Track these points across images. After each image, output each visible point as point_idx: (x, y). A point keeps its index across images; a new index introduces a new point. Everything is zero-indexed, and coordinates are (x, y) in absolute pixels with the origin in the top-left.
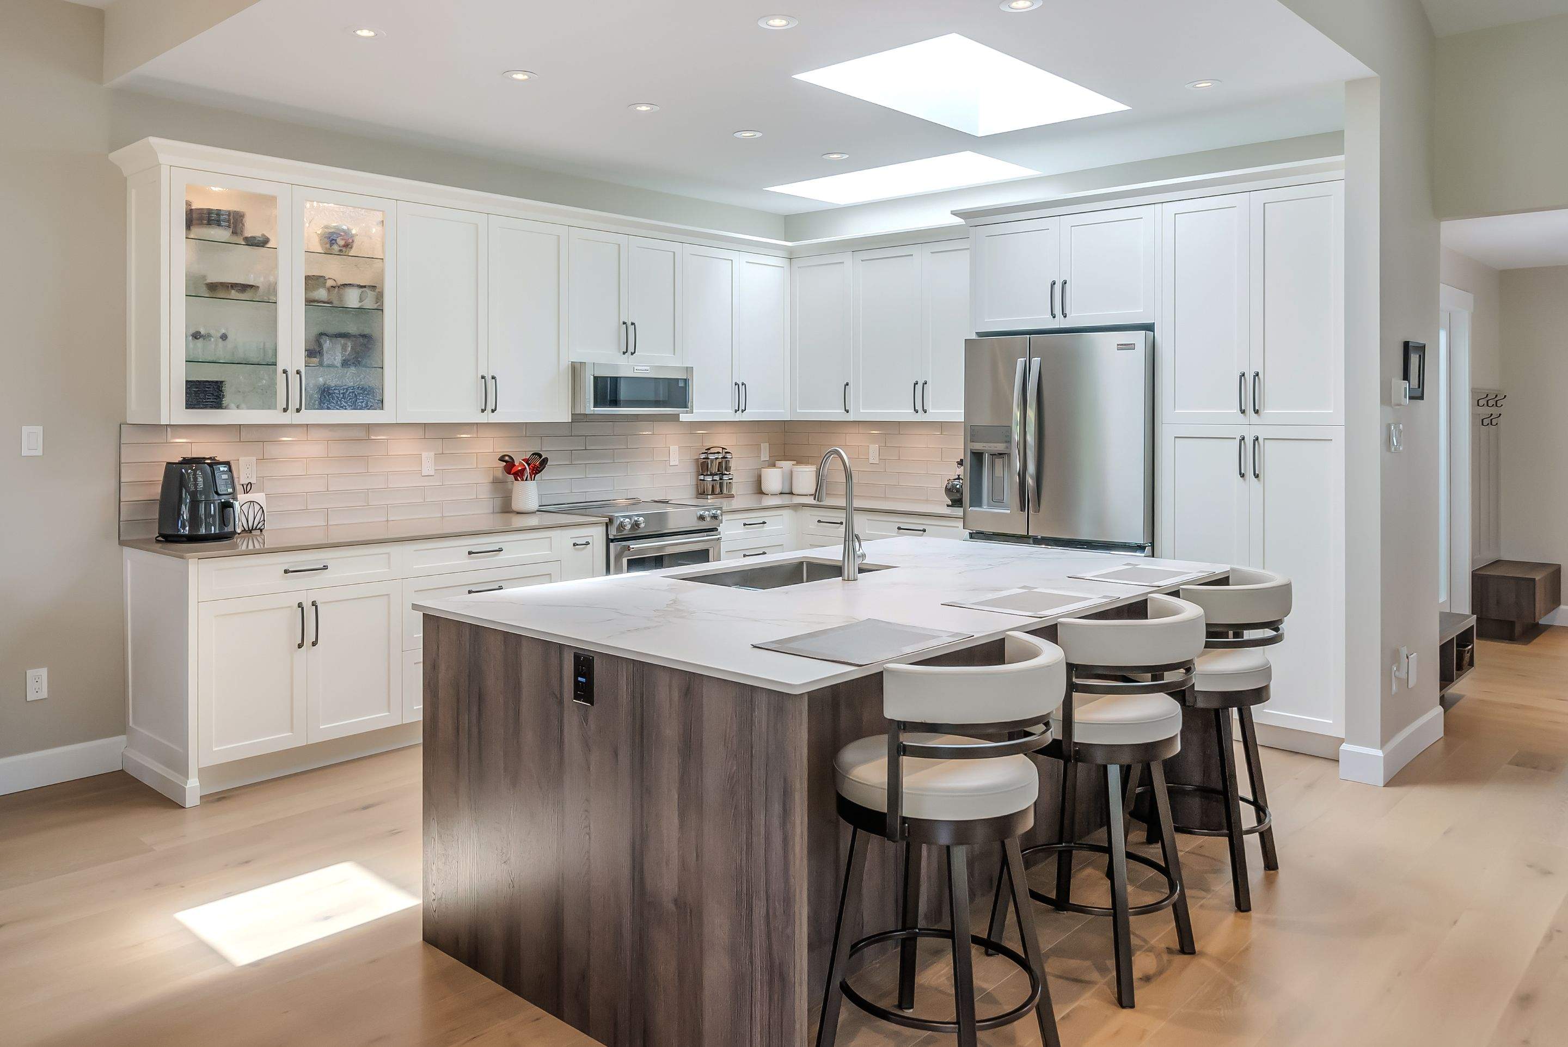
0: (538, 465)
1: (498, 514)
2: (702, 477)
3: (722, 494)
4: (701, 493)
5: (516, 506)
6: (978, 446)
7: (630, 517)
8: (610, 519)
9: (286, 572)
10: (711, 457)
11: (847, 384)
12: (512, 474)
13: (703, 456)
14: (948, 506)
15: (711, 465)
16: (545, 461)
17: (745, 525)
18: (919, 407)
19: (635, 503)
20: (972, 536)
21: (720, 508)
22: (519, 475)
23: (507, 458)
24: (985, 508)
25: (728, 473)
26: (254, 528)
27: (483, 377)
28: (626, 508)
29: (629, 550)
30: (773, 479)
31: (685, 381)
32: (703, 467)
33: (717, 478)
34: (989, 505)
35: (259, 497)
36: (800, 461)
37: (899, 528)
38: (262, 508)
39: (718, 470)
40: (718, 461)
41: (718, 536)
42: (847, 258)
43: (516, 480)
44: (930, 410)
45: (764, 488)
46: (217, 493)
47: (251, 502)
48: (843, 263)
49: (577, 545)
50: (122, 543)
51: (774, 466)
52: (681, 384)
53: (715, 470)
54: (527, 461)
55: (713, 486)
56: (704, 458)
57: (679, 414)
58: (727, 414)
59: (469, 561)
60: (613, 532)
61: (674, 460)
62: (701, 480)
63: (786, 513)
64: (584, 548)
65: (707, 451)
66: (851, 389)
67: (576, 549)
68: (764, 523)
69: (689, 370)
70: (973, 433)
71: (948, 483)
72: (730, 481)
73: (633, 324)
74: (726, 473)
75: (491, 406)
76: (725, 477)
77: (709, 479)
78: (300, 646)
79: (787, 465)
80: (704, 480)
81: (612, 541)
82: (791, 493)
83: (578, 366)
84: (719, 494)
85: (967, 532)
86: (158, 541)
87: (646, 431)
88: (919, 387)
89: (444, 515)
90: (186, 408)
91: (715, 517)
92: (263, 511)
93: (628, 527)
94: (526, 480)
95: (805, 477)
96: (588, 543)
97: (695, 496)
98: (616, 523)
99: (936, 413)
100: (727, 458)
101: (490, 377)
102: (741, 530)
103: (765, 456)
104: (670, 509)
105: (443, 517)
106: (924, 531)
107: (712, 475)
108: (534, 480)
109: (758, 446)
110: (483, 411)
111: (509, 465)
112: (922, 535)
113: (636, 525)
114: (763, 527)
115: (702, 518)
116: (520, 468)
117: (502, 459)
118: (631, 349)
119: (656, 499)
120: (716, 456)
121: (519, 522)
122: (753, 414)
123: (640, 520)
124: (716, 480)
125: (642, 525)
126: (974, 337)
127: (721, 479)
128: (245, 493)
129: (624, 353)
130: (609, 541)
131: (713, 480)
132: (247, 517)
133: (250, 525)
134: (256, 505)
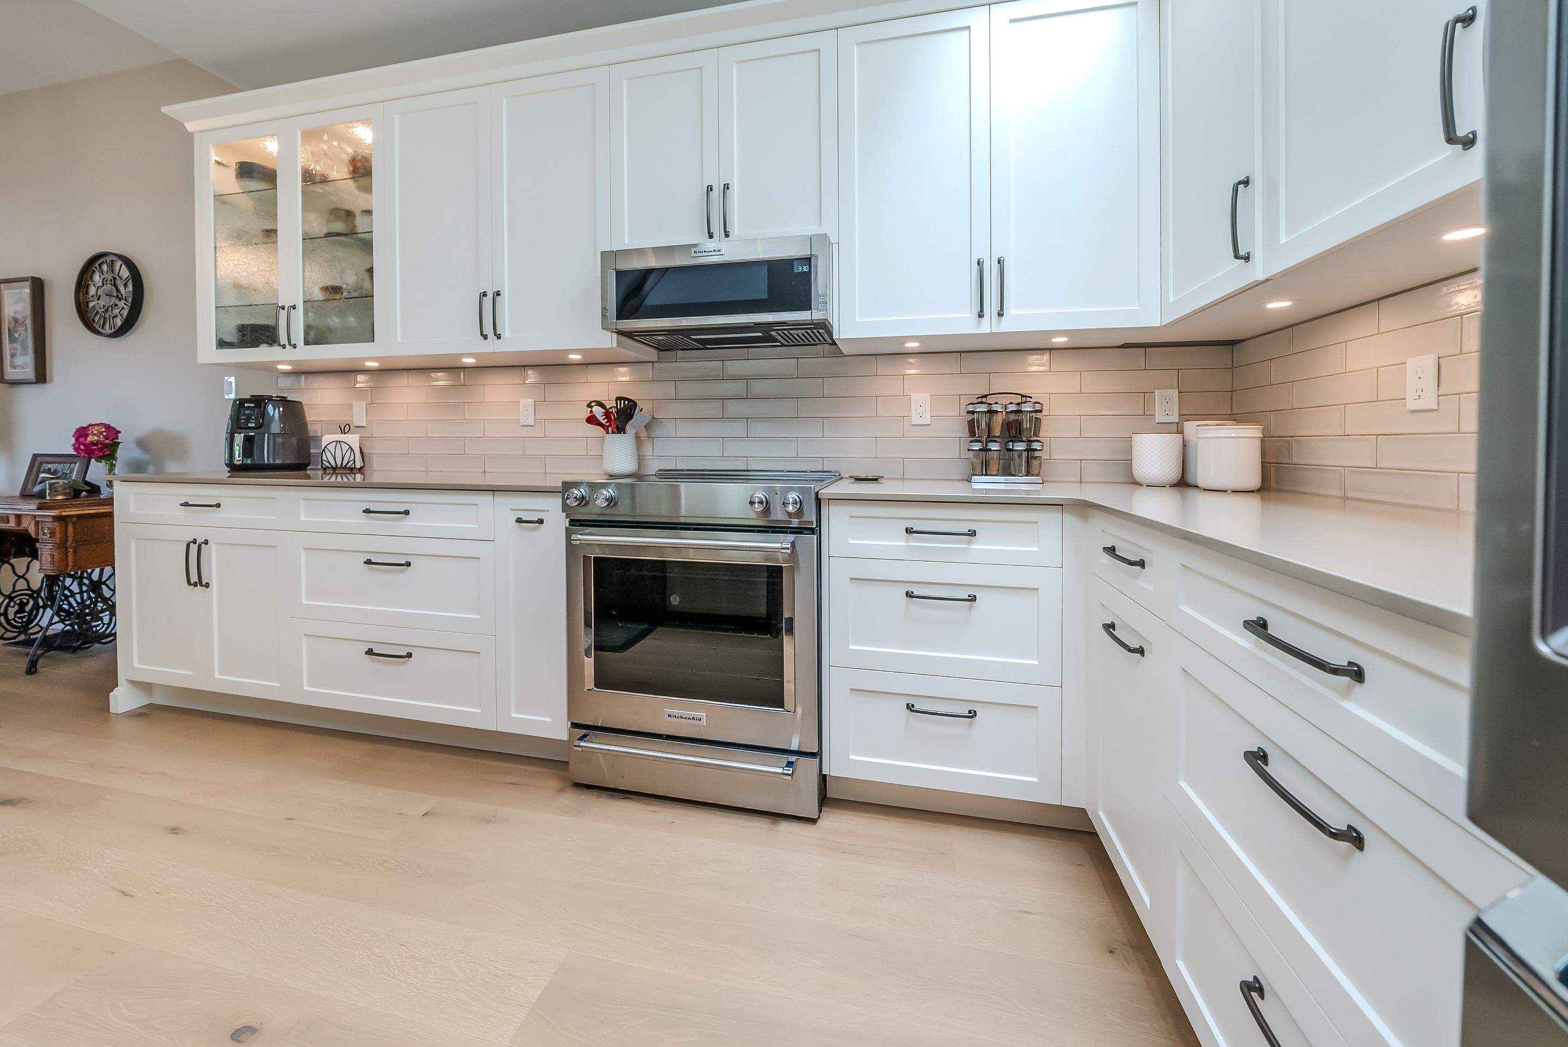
9: (185, 504)
11: (1245, 183)
16: (633, 408)
17: (909, 531)
23: (593, 405)
26: (344, 465)
27: (484, 294)
32: (971, 427)
33: (994, 447)
35: (353, 439)
45: (1137, 473)
47: (337, 441)
49: (524, 522)
61: (925, 415)
64: (536, 529)
65: (975, 401)
67: (522, 528)
68: (974, 533)
72: (1044, 454)
73: (727, 187)
76: (1020, 447)
77: (977, 446)
89: (547, 471)
90: (217, 348)
92: (352, 449)
96: (541, 521)
101: (493, 293)
102: (900, 542)
103: (1167, 415)
105: (545, 473)
109: (1146, 396)
110: (486, 338)
114: (970, 543)
117: (588, 406)
118: (723, 228)
123: (607, 492)
124: (990, 450)
127: (1008, 448)
128: (342, 433)
129: (712, 237)
130: (568, 522)
131: (985, 450)
132: (334, 455)
133: (339, 465)
134: (343, 445)
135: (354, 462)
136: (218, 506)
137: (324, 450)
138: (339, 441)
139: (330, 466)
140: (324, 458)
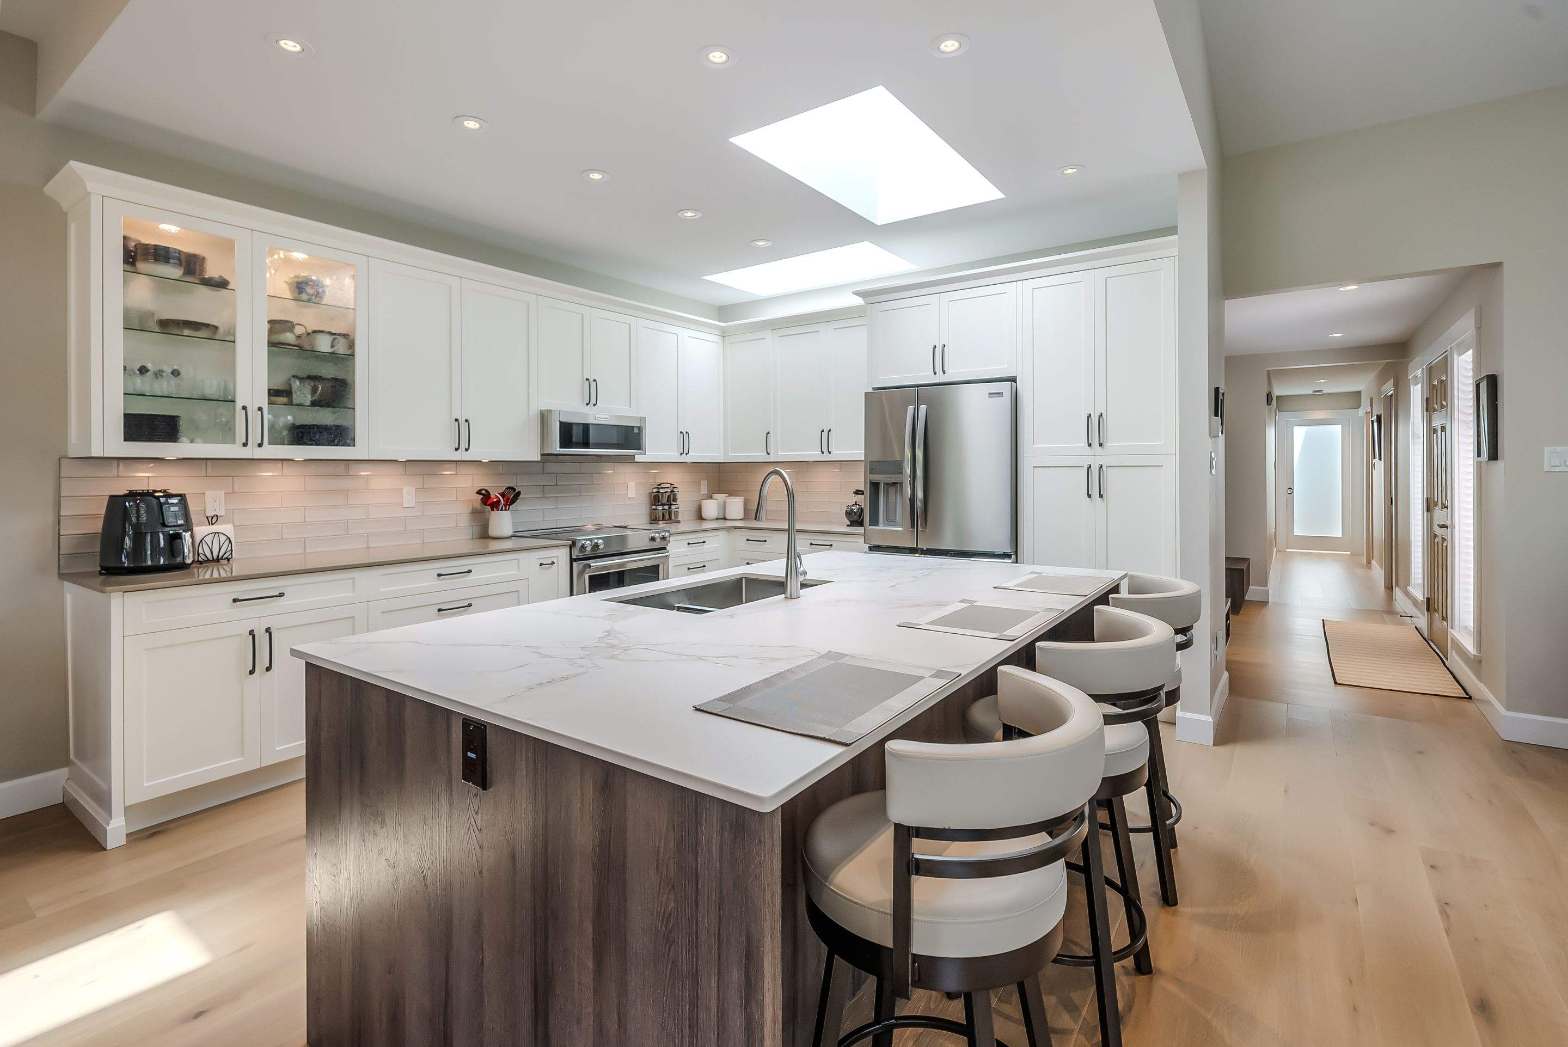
0: (511, 497)
1: (478, 540)
2: (654, 507)
3: (671, 520)
4: (654, 520)
5: (493, 532)
6: (876, 478)
7: (591, 540)
8: (573, 542)
9: (235, 600)
10: (662, 491)
11: (769, 433)
12: (488, 505)
13: (655, 490)
14: (848, 526)
15: (662, 498)
16: (519, 493)
17: (689, 544)
18: (825, 449)
19: (600, 528)
20: (872, 549)
21: (668, 531)
22: (495, 506)
23: (483, 492)
24: (881, 527)
25: (675, 503)
27: (457, 420)
28: (592, 533)
29: (590, 568)
30: (711, 508)
31: (639, 427)
32: (655, 499)
33: (666, 507)
34: (884, 524)
35: (226, 528)
36: (731, 494)
37: (811, 544)
38: (229, 538)
39: (668, 501)
40: (667, 494)
41: (667, 554)
42: (768, 334)
43: (493, 510)
44: (833, 452)
45: (704, 515)
46: (164, 525)
47: (216, 533)
48: (765, 338)
49: (544, 565)
50: (62, 576)
51: (711, 497)
52: (636, 431)
53: (665, 501)
54: (503, 495)
55: (663, 514)
56: (656, 492)
57: (634, 455)
58: (674, 456)
59: (438, 582)
60: (576, 553)
61: (632, 493)
62: (653, 509)
63: (722, 534)
64: (549, 568)
65: (658, 486)
66: (771, 437)
67: (542, 568)
68: (704, 542)
69: (643, 419)
70: (873, 466)
71: (848, 508)
72: (676, 510)
73: (595, 380)
74: (673, 503)
75: (464, 445)
76: (673, 507)
77: (660, 508)
78: (251, 672)
79: (721, 497)
80: (656, 509)
81: (575, 560)
82: (725, 519)
83: (546, 413)
84: (668, 520)
85: (867, 546)
86: (101, 574)
87: (609, 470)
88: (825, 434)
89: (426, 541)
90: (125, 440)
91: (664, 538)
92: (230, 541)
93: (589, 548)
94: (502, 510)
95: (735, 506)
97: (649, 522)
98: (579, 545)
99: (839, 453)
100: (674, 491)
101: (464, 420)
102: (686, 549)
103: (704, 490)
104: (628, 532)
105: (424, 543)
106: (831, 545)
107: (663, 505)
108: (508, 510)
109: (699, 482)
110: (457, 449)
111: (485, 497)
112: (829, 550)
113: (596, 546)
114: (703, 545)
115: (653, 539)
116: (495, 500)
117: (479, 492)
118: (593, 401)
119: (617, 525)
120: (666, 490)
121: (495, 545)
122: (696, 455)
123: (599, 542)
124: (666, 509)
125: (601, 547)
126: (871, 390)
127: (670, 508)
129: (587, 404)
130: (572, 561)
131: (663, 509)
132: (211, 547)
133: (215, 555)
134: (220, 534)
135: (232, 554)
136: (282, 595)
137: (201, 541)
138: (218, 533)
139: (206, 559)
140: (201, 551)
